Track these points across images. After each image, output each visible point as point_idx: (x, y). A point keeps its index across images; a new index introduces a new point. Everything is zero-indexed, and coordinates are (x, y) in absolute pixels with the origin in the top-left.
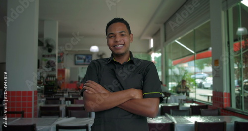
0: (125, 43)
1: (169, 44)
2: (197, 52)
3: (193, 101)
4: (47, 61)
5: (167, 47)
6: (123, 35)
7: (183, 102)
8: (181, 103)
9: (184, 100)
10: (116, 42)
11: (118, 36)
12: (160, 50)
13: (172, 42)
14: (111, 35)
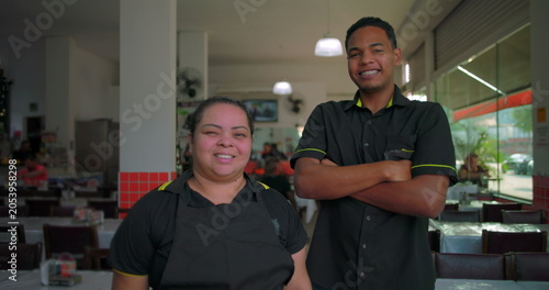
0: (381, 66)
1: (443, 75)
2: (508, 93)
3: (492, 196)
4: (186, 116)
5: (440, 81)
6: (377, 51)
7: (468, 198)
8: (464, 199)
9: (471, 195)
10: (364, 65)
11: (367, 52)
12: (424, 88)
13: (453, 70)
14: (354, 52)
